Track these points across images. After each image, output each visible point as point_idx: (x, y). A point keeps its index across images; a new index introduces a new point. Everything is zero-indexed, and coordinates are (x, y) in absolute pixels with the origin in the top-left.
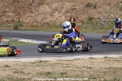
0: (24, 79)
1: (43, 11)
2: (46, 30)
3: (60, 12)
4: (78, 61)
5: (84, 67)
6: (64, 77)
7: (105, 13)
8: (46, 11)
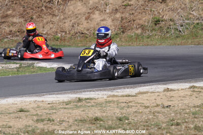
1: (73, 12)
2: (79, 45)
3: (102, 12)
4: (145, 95)
5: (158, 105)
6: (123, 124)
8: (79, 12)
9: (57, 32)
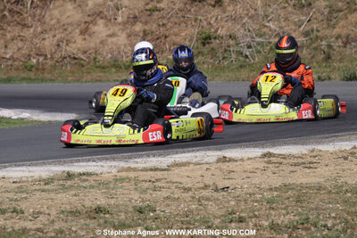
0: (24, 231)
1: (58, 21)
2: (70, 78)
3: (110, 21)
4: (183, 168)
5: (206, 187)
6: (146, 218)
7: (250, 18)
8: (69, 21)
9: (29, 55)
